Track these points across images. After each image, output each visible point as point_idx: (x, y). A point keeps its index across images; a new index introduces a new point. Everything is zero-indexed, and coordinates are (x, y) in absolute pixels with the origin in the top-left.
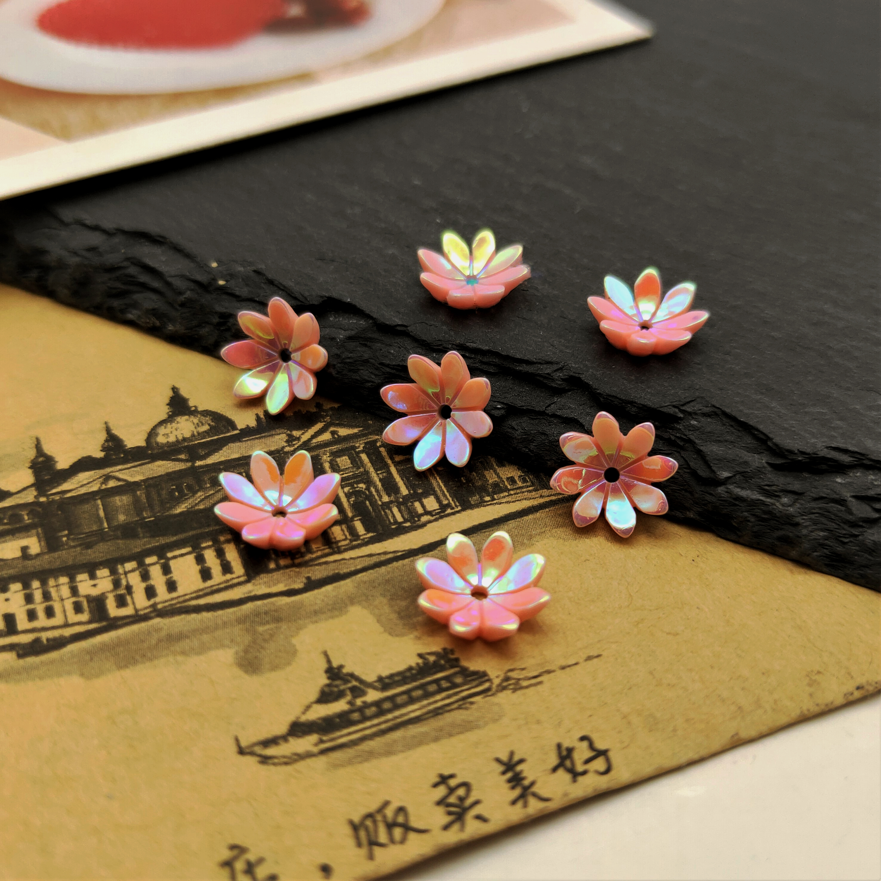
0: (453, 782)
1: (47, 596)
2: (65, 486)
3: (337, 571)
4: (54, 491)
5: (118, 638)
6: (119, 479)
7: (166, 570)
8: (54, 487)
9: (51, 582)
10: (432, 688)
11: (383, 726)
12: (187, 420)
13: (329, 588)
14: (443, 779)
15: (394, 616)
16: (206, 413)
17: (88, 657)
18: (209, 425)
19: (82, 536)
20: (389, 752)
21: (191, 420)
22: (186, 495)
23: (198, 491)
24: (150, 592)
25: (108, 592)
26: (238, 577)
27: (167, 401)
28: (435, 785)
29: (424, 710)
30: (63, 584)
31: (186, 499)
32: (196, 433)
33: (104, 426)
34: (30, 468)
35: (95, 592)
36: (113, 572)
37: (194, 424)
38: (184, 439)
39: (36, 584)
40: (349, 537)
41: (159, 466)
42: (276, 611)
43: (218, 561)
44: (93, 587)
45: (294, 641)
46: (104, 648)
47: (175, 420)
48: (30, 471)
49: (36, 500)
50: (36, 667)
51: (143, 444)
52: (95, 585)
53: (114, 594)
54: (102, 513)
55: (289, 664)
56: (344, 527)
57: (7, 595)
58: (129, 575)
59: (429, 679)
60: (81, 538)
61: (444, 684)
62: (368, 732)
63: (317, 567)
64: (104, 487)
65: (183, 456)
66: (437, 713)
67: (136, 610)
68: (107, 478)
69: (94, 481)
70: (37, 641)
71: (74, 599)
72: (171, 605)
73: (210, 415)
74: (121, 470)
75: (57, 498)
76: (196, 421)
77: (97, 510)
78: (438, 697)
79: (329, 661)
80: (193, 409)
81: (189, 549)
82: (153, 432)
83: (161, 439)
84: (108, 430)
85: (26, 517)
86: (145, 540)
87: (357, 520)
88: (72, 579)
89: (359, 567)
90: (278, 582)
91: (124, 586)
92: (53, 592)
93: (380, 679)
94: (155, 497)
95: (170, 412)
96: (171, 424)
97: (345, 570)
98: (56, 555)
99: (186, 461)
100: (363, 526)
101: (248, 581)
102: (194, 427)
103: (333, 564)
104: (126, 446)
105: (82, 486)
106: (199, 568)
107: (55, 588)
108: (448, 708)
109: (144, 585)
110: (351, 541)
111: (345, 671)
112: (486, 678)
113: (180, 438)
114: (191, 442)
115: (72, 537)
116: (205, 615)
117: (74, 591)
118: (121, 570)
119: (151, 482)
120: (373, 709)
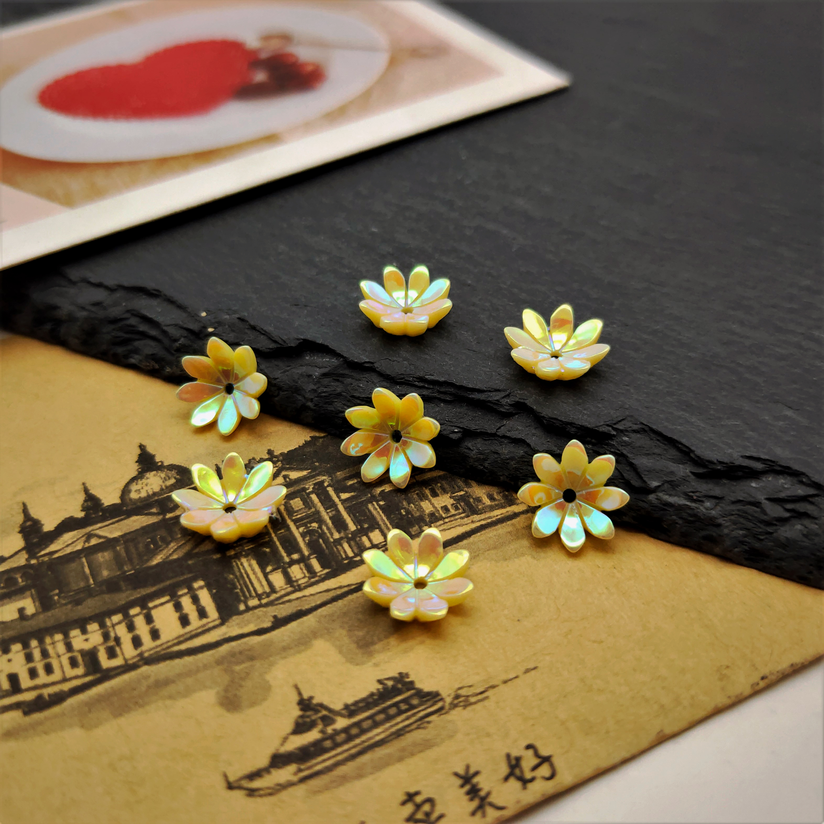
0: (419, 799)
1: (45, 654)
2: (53, 547)
3: (299, 608)
4: (43, 553)
5: (112, 688)
6: (99, 537)
7: (149, 619)
8: (43, 549)
9: (48, 640)
10: (393, 711)
11: (353, 751)
12: (154, 475)
13: (293, 625)
14: (410, 797)
15: (353, 646)
16: (172, 467)
17: (87, 709)
18: (175, 478)
19: (71, 594)
20: (360, 776)
21: (159, 475)
22: (160, 547)
23: (171, 542)
24: (137, 642)
25: (100, 645)
26: (214, 621)
27: (136, 458)
28: (404, 803)
29: (388, 733)
30: (58, 641)
31: (161, 551)
32: (164, 487)
33: (82, 487)
34: (20, 532)
35: (87, 646)
36: (102, 625)
37: (162, 479)
38: (155, 494)
39: (34, 643)
40: (307, 575)
41: (135, 521)
42: (249, 650)
43: (194, 607)
44: (85, 642)
45: (268, 677)
46: (100, 699)
47: (144, 476)
48: (20, 536)
49: (27, 563)
50: (41, 722)
51: (118, 501)
52: (86, 640)
53: (105, 646)
54: (87, 570)
55: (265, 699)
56: (302, 565)
57: (10, 656)
58: (117, 628)
59: (389, 703)
60: (71, 596)
61: (403, 707)
62: (340, 758)
63: (282, 606)
64: (87, 545)
65: (154, 510)
66: (399, 734)
67: (126, 660)
68: (89, 536)
69: (78, 539)
70: (40, 697)
71: (69, 655)
72: (156, 652)
73: (175, 469)
74: (100, 528)
75: (46, 559)
76: (163, 475)
77: (83, 567)
78: (399, 719)
79: (300, 694)
80: (160, 464)
81: (167, 598)
82: (126, 489)
83: (134, 496)
84: (86, 491)
85: (20, 580)
86: (128, 592)
87: (313, 558)
88: (66, 635)
89: (319, 602)
90: (249, 622)
91: (113, 639)
92: (50, 649)
93: (347, 707)
94: (133, 550)
95: (139, 468)
96: (141, 480)
97: (306, 607)
98: (49, 614)
99: (158, 514)
100: (319, 563)
101: (222, 624)
102: (162, 481)
103: (296, 602)
104: (103, 504)
105: (67, 546)
106: (177, 615)
107: (52, 646)
108: (408, 729)
109: (130, 636)
110: (310, 578)
111: (315, 701)
112: (439, 697)
113: (151, 493)
114: (160, 496)
115: (63, 595)
116: (188, 659)
117: (69, 647)
118: (108, 623)
119: (128, 537)
120: (343, 736)
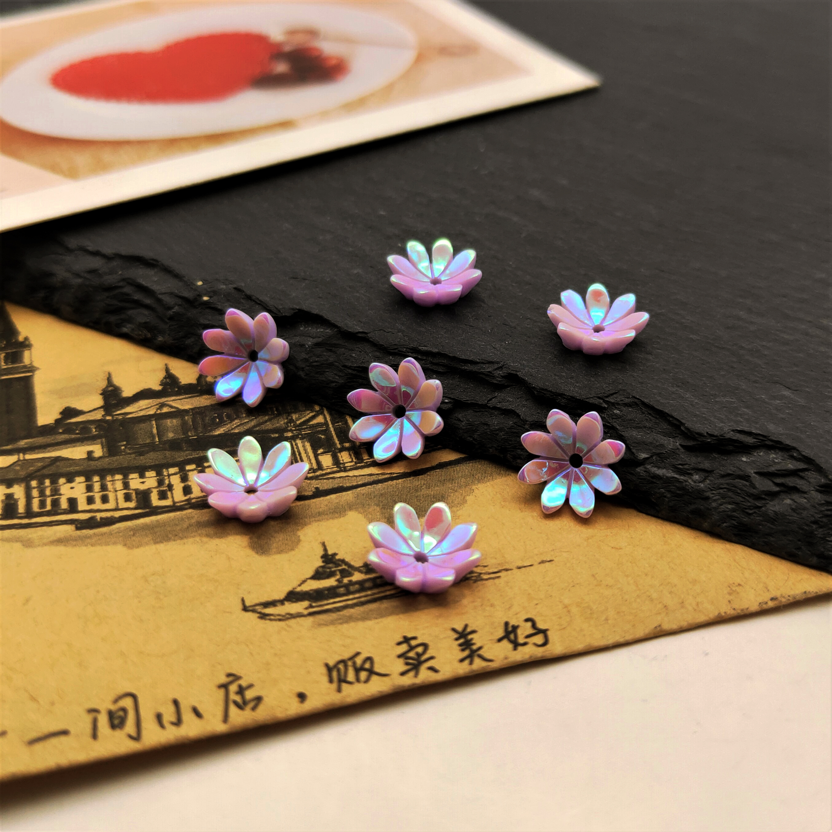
0: (414, 643)
1: (104, 488)
2: (127, 410)
3: (341, 485)
4: (118, 412)
5: (157, 521)
6: (171, 407)
9: (109, 478)
13: (332, 497)
14: (406, 640)
17: (131, 533)
19: (137, 446)
20: (365, 618)
22: (225, 422)
23: (235, 419)
24: (187, 491)
25: (153, 488)
28: (399, 644)
30: (118, 480)
31: (225, 425)
33: (164, 367)
34: (101, 394)
35: (142, 487)
36: (159, 473)
39: (96, 479)
40: (354, 460)
44: (142, 484)
45: (299, 534)
46: (145, 528)
48: (101, 397)
49: (103, 418)
50: (90, 537)
51: (194, 382)
53: (158, 489)
54: (155, 431)
55: (293, 549)
57: (73, 485)
58: (172, 477)
62: (349, 603)
63: (325, 481)
64: (159, 412)
67: (174, 503)
68: (162, 406)
69: (152, 407)
70: (92, 519)
72: (203, 500)
74: (174, 400)
75: (120, 417)
77: (151, 428)
79: (325, 550)
84: (167, 370)
85: (94, 430)
86: (188, 452)
88: (126, 477)
89: (360, 483)
91: (167, 485)
92: (109, 485)
93: (365, 565)
94: (200, 421)
98: (115, 459)
103: (339, 480)
104: (180, 383)
105: (141, 410)
107: (111, 483)
109: (182, 485)
110: (356, 463)
111: (337, 557)
115: (129, 446)
117: (126, 485)
118: (165, 473)
119: (197, 410)
120: (357, 586)
